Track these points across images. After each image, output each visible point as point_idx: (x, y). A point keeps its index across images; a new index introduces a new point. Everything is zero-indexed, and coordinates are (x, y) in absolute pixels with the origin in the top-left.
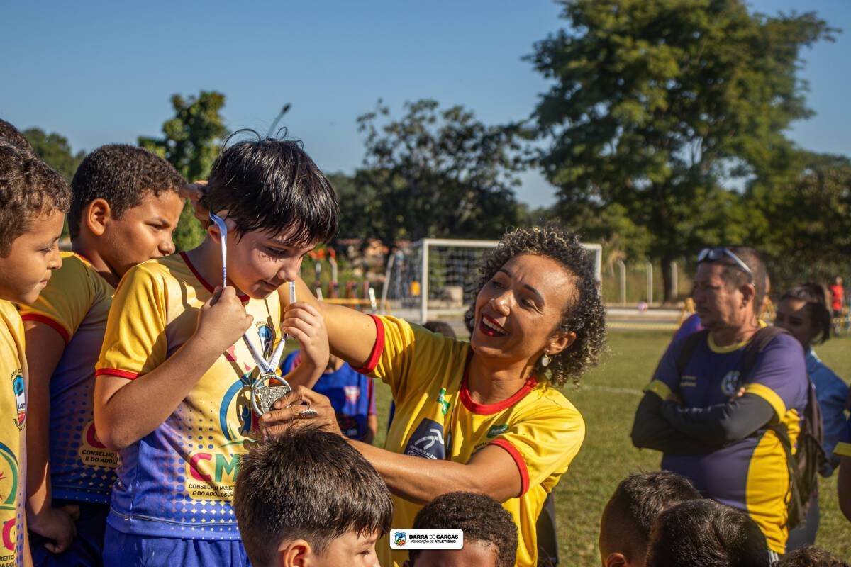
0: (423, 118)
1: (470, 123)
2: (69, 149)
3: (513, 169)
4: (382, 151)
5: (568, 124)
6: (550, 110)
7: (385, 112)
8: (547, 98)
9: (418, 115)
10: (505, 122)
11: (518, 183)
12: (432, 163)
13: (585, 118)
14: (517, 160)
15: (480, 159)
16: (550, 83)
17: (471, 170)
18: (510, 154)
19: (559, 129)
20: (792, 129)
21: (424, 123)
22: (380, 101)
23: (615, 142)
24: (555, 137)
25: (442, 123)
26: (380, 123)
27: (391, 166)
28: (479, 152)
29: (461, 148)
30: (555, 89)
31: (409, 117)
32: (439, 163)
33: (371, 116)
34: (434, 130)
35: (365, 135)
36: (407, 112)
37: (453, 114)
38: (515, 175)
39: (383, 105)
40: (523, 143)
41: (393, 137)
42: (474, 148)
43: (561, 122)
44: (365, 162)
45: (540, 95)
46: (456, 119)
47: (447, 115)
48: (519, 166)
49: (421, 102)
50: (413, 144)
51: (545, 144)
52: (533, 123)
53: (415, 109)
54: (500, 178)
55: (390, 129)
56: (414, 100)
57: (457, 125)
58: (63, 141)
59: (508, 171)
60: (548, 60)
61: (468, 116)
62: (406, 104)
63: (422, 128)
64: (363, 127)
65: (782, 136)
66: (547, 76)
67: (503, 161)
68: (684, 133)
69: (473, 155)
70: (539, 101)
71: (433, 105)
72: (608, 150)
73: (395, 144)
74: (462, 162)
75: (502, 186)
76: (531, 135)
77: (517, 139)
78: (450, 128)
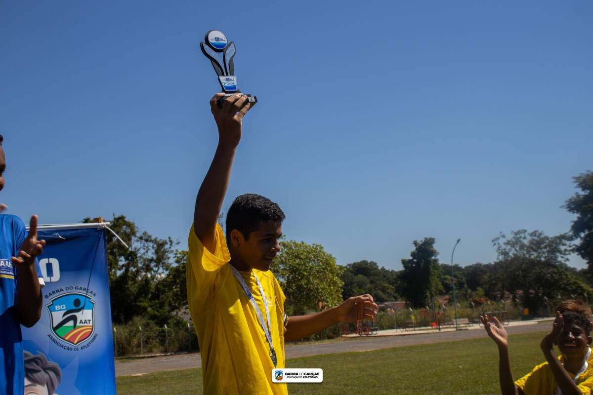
1: (542, 236)
2: (378, 266)
3: (564, 254)
4: (505, 253)
5: (587, 232)
6: (577, 228)
7: (504, 236)
8: (576, 223)
9: (518, 236)
10: (558, 234)
11: (567, 260)
12: (527, 256)
14: (566, 250)
15: (549, 252)
16: (575, 216)
17: (546, 257)
18: (562, 248)
19: (582, 235)
21: (521, 239)
22: (501, 233)
24: (581, 238)
25: (529, 238)
26: (502, 241)
27: (509, 259)
28: (548, 249)
29: (539, 248)
30: (579, 218)
31: (514, 238)
32: (530, 255)
33: (498, 239)
34: (526, 242)
35: (496, 247)
36: (513, 235)
37: (534, 234)
38: (566, 257)
39: (502, 234)
40: (567, 243)
41: (509, 247)
42: (545, 247)
43: (584, 232)
44: (498, 259)
45: (572, 222)
46: (535, 236)
47: (531, 235)
49: (519, 231)
50: (518, 249)
51: (578, 242)
52: (571, 233)
53: (516, 234)
54: (559, 259)
55: (505, 244)
56: (516, 231)
57: (536, 238)
58: (375, 264)
59: (563, 256)
60: (573, 207)
61: (540, 234)
62: (512, 232)
63: (520, 241)
64: (495, 244)
66: (574, 212)
67: (560, 252)
69: (545, 250)
70: (573, 224)
71: (525, 231)
73: (510, 250)
74: (541, 255)
75: (560, 262)
76: (571, 239)
77: (564, 241)
78: (533, 240)
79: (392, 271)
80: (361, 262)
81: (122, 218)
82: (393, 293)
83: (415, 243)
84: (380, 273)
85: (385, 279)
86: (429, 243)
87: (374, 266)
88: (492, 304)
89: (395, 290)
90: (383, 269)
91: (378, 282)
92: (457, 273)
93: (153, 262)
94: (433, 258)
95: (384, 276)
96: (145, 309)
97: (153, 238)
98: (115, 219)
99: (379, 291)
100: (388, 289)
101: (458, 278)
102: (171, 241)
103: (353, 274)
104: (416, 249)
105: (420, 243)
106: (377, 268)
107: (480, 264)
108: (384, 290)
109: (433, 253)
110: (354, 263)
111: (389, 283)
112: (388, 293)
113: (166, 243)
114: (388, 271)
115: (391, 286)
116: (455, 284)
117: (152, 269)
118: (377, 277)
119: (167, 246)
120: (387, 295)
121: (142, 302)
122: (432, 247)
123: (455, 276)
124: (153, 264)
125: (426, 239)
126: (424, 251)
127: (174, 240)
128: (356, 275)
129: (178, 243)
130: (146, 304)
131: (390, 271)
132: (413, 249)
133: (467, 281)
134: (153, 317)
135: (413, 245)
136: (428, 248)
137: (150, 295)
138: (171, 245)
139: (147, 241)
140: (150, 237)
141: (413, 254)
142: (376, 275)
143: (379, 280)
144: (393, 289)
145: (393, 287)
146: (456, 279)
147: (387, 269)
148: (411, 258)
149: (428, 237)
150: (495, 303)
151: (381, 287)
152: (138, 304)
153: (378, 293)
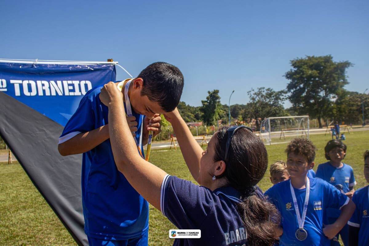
0: (261, 91)
1: (272, 91)
2: (186, 104)
3: (282, 100)
4: (253, 99)
5: (294, 90)
6: (290, 87)
7: (253, 90)
8: (289, 84)
9: (261, 90)
10: (280, 90)
11: (284, 103)
12: (264, 101)
13: (298, 88)
14: (283, 98)
15: (275, 99)
16: (289, 81)
17: (273, 102)
18: (282, 97)
19: (292, 91)
20: (345, 87)
21: (262, 92)
22: (252, 88)
23: (305, 93)
24: (291, 92)
25: (266, 92)
26: (252, 93)
27: (255, 102)
28: (275, 97)
29: (271, 97)
30: (291, 82)
31: (258, 91)
32: (266, 100)
33: (250, 91)
34: (264, 94)
35: (249, 96)
36: (258, 90)
37: (268, 90)
38: (283, 102)
39: (253, 89)
40: (284, 95)
41: (255, 96)
42: (273, 97)
43: (293, 89)
44: (250, 102)
45: (287, 84)
46: (269, 91)
47: (267, 90)
48: (284, 100)
50: (260, 97)
51: (290, 94)
52: (287, 90)
53: (260, 89)
54: (280, 103)
55: (254, 94)
57: (269, 92)
58: (184, 103)
59: (282, 101)
60: (289, 76)
61: (271, 90)
62: (258, 88)
63: (261, 93)
64: (249, 94)
65: (343, 89)
66: (289, 79)
67: (280, 99)
68: (321, 89)
70: (288, 85)
71: (264, 88)
72: (304, 94)
73: (256, 97)
74: (271, 100)
75: (280, 104)
76: (286, 93)
77: (283, 94)
78: (268, 93)
79: (193, 107)
82: (193, 118)
83: (209, 92)
84: (187, 108)
85: (189, 111)
86: (216, 92)
87: (184, 104)
89: (194, 117)
90: (188, 106)
91: (186, 112)
92: (226, 109)
94: (218, 100)
95: (189, 109)
99: (186, 117)
100: (191, 116)
101: (226, 111)
104: (210, 95)
105: (211, 92)
106: (185, 105)
107: (238, 105)
108: (188, 116)
109: (218, 98)
111: (191, 113)
112: (191, 118)
114: (191, 107)
115: (192, 115)
116: (225, 115)
118: (185, 110)
120: (190, 119)
122: (217, 95)
123: (225, 110)
125: (214, 90)
126: (214, 96)
131: (192, 107)
132: (208, 95)
133: (231, 113)
136: (215, 95)
141: (208, 98)
142: (185, 109)
143: (186, 111)
144: (193, 116)
145: (193, 115)
146: (225, 112)
147: (190, 105)
148: (206, 100)
150: (247, 124)
151: (187, 115)
153: (186, 118)
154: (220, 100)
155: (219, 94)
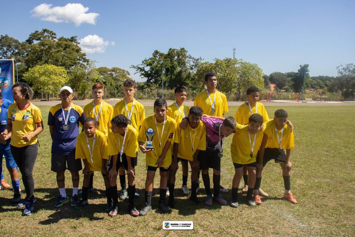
7: (342, 66)
21: (350, 68)
22: (341, 64)
27: (342, 76)
31: (346, 67)
33: (339, 67)
41: (343, 70)
50: (347, 71)
53: (348, 65)
62: (346, 64)
64: (337, 69)
71: (352, 64)
73: (344, 72)
78: (354, 68)
80: (291, 72)
81: (183, 49)
83: (301, 66)
86: (306, 66)
88: (329, 94)
93: (194, 66)
94: (307, 73)
96: (188, 84)
97: (192, 57)
98: (181, 49)
102: (201, 59)
103: (287, 77)
104: (301, 69)
105: (303, 66)
109: (307, 71)
110: (288, 73)
113: (199, 59)
117: (193, 69)
119: (199, 60)
121: (187, 81)
124: (193, 67)
125: (305, 65)
127: (202, 58)
128: (288, 77)
129: (203, 60)
130: (189, 82)
132: (299, 68)
134: (191, 87)
135: (300, 67)
136: (305, 68)
137: (190, 79)
138: (201, 60)
139: (190, 58)
140: (191, 56)
141: (299, 71)
148: (298, 72)
149: (306, 64)
150: (331, 93)
152: (185, 82)
154: (309, 73)
155: (308, 68)
